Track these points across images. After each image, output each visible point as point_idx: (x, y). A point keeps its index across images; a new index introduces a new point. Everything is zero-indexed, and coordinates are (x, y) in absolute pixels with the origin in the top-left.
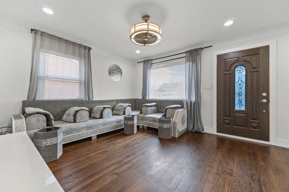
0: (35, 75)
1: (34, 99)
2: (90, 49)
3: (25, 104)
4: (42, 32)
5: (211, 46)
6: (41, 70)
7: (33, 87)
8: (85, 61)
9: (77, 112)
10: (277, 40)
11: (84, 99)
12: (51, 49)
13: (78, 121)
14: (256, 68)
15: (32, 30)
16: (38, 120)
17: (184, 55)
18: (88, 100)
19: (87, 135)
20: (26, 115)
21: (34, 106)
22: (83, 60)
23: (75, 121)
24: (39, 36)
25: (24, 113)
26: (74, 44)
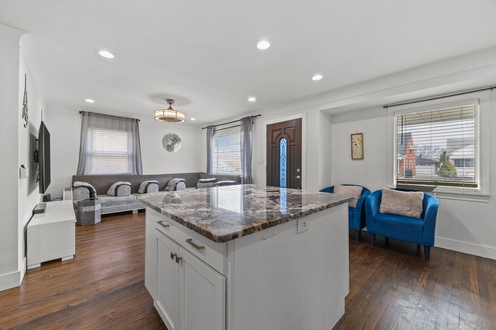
0: (83, 153)
1: (83, 174)
2: (137, 121)
3: (75, 179)
4: (89, 113)
5: (260, 115)
6: (89, 147)
7: (82, 163)
8: (133, 134)
9: (118, 186)
10: (307, 113)
11: (132, 174)
12: (97, 127)
13: (118, 195)
14: (293, 141)
15: (80, 112)
16: (83, 192)
17: (239, 123)
18: (136, 174)
19: (126, 208)
20: (74, 188)
21: (82, 181)
22: (130, 133)
23: (116, 195)
24: (86, 117)
25: (73, 187)
26: (120, 118)
